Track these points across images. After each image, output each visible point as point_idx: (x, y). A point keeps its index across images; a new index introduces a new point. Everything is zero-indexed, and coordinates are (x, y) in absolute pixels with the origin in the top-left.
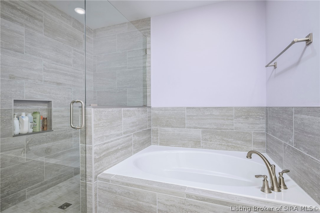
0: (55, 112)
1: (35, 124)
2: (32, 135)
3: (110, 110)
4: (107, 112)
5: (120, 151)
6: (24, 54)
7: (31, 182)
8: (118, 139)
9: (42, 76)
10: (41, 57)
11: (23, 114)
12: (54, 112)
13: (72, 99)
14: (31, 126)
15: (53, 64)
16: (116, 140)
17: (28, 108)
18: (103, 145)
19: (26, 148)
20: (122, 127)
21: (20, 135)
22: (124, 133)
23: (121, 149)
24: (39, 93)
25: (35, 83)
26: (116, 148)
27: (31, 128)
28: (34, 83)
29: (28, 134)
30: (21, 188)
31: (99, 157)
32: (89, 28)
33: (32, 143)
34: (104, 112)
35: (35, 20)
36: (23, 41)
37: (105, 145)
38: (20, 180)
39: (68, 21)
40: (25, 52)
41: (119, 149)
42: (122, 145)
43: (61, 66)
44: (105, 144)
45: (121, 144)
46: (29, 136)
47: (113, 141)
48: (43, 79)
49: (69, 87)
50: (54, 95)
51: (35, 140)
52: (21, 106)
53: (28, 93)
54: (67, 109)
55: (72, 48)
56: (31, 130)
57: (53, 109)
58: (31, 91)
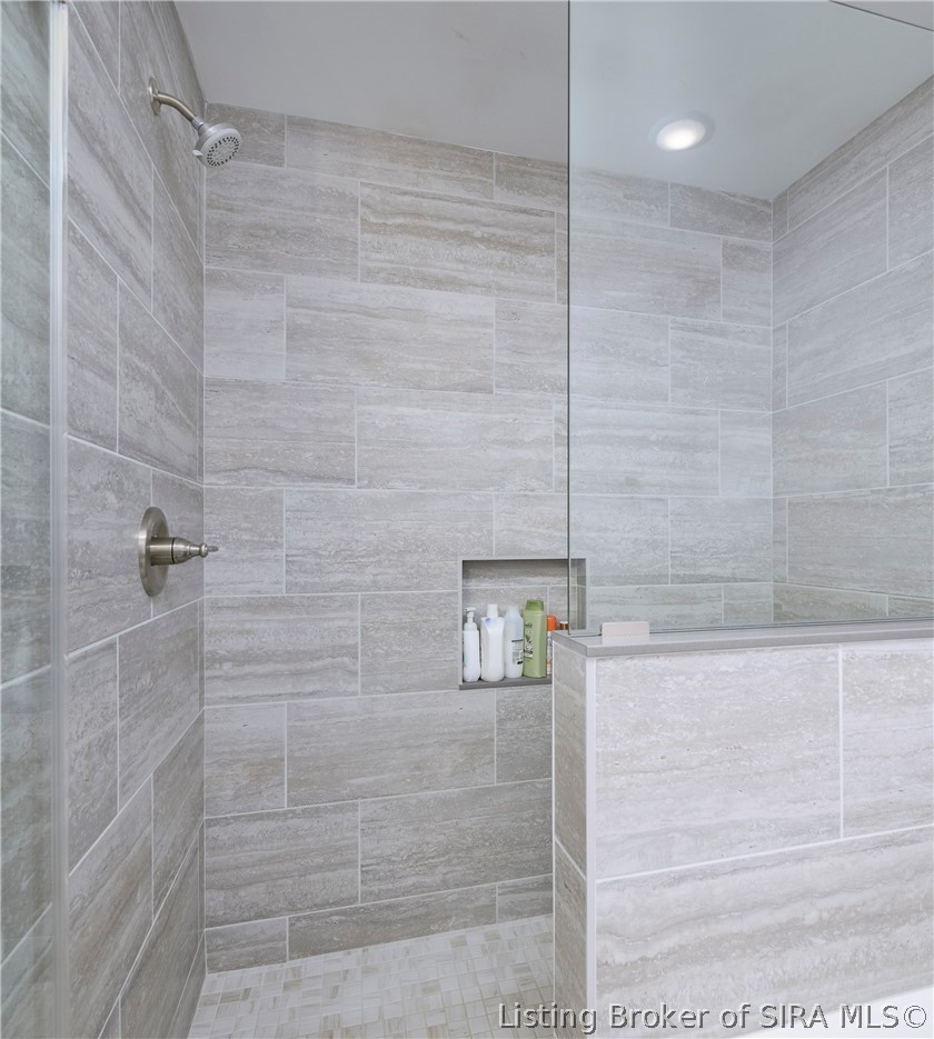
0: (598, 602)
1: (530, 648)
2: (516, 690)
3: (728, 662)
4: (700, 677)
5: (819, 941)
6: (491, 392)
7: (512, 863)
8: (800, 858)
9: (551, 462)
10: (546, 390)
11: (492, 610)
12: (593, 602)
13: (667, 546)
14: (515, 654)
15: (592, 406)
16: (781, 860)
17: (513, 585)
18: (670, 885)
19: (498, 735)
20: (834, 776)
21: (481, 683)
22: (856, 820)
23: (825, 927)
24: (540, 530)
25: (527, 493)
26: (782, 916)
27: (514, 661)
28: (526, 495)
29: (504, 682)
30: (483, 874)
31: (634, 957)
32: (754, 200)
33: (515, 719)
34: (682, 678)
35: (529, 257)
36: (491, 347)
37: (685, 890)
38: (478, 847)
39: (652, 207)
40: (497, 387)
41: (807, 922)
42: (833, 902)
43: (622, 408)
44: (681, 879)
45: (826, 895)
46: (508, 691)
47: (746, 869)
48: (554, 474)
49: (655, 496)
50: (593, 535)
51: (526, 710)
52: (491, 577)
53: (505, 532)
54: (646, 589)
55: (671, 318)
56: (515, 671)
57: (592, 590)
58: (513, 527)
